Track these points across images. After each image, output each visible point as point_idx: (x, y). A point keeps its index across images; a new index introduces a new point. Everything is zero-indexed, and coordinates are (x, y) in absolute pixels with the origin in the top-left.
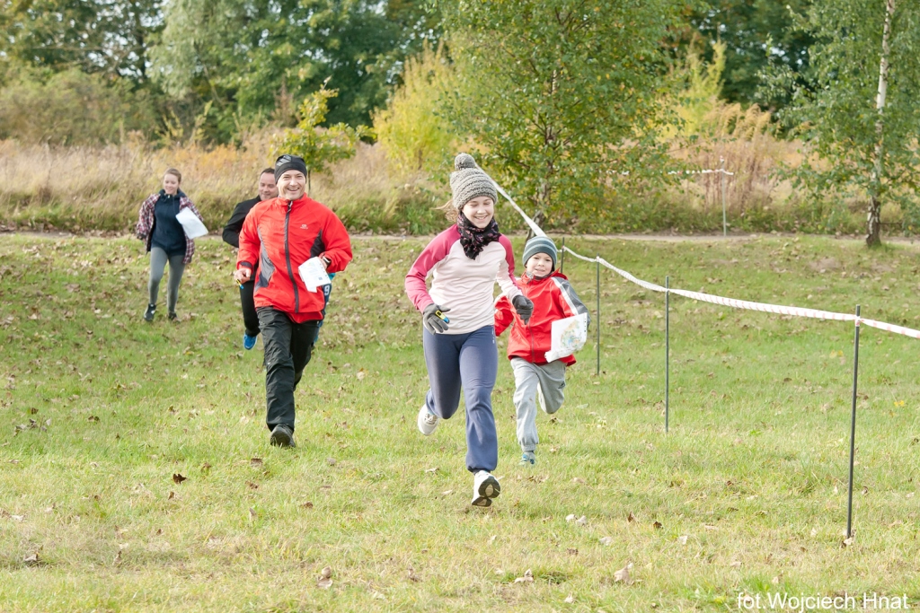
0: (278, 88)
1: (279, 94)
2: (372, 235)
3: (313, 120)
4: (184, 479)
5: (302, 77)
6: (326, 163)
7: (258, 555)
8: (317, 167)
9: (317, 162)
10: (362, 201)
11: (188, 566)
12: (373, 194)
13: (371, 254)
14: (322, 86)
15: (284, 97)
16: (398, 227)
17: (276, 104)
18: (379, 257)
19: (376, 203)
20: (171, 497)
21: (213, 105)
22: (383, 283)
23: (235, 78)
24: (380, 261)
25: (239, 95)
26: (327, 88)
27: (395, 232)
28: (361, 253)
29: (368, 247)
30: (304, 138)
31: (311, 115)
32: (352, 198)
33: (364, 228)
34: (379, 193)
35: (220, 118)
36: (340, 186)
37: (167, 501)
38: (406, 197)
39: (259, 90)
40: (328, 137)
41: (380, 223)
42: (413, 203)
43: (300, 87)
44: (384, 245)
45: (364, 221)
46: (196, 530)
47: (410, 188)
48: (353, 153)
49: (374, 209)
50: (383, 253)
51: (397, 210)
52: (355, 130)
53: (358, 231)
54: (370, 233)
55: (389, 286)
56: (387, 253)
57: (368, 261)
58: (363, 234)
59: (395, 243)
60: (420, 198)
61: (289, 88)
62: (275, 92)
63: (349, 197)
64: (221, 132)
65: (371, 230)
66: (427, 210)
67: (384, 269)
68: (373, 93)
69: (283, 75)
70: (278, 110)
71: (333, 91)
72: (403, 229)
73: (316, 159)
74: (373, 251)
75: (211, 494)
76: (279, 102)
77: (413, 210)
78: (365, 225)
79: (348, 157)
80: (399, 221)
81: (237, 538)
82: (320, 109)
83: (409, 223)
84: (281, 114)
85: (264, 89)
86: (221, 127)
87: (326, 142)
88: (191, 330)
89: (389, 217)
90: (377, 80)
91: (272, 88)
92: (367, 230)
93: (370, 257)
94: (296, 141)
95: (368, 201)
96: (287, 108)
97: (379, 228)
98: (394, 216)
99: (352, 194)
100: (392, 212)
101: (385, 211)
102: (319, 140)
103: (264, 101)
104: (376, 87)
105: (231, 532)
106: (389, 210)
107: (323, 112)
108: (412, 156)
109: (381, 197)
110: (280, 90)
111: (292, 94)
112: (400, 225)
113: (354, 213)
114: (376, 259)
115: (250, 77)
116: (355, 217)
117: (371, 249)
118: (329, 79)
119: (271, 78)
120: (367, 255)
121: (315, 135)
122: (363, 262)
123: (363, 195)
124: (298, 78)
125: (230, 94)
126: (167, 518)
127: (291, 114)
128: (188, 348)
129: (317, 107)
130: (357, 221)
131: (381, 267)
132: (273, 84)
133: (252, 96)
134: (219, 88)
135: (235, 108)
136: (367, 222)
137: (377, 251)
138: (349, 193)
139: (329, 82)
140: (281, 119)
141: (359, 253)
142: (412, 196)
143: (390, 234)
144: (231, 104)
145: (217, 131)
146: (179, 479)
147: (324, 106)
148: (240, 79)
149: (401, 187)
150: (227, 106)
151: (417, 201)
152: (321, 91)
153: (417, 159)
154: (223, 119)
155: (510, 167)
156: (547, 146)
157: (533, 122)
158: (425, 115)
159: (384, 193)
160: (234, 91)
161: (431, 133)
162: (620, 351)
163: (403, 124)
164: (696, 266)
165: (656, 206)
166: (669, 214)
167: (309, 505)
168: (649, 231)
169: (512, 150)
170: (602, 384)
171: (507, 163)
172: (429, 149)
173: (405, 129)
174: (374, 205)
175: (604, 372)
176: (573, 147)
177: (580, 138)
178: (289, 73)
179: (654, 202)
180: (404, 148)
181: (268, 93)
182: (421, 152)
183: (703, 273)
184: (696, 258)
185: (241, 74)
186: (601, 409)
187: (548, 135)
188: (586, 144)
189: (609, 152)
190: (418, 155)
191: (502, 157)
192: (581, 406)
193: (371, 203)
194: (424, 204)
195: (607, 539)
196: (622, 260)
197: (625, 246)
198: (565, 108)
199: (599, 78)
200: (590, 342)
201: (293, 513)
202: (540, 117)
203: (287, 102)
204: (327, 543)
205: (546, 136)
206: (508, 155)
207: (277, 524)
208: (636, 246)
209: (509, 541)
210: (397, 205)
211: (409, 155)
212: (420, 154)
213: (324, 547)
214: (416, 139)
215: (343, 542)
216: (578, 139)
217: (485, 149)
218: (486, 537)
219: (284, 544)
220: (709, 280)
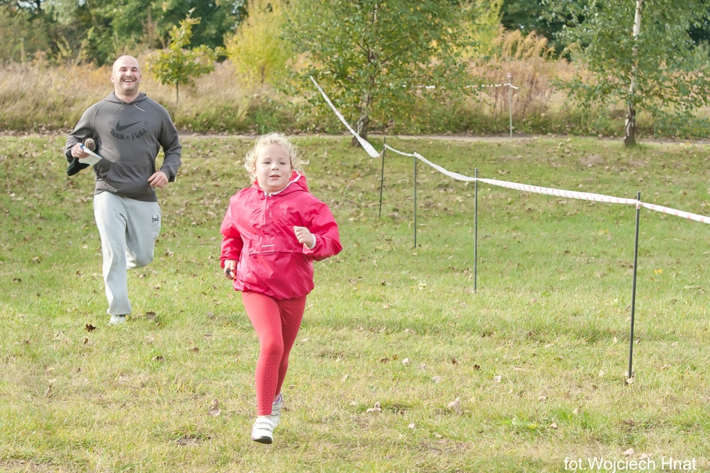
0: (145, 17)
1: (146, 22)
2: (228, 135)
3: (181, 43)
4: (94, 328)
5: (164, 9)
6: (191, 77)
7: (159, 390)
8: (183, 80)
9: (183, 76)
10: (220, 107)
11: (105, 397)
12: (228, 102)
13: (229, 150)
14: (187, 15)
15: (150, 25)
16: (248, 128)
17: (144, 31)
18: (235, 153)
19: (231, 109)
20: (86, 342)
21: (94, 31)
22: (238, 173)
23: (111, 10)
24: (236, 155)
25: (114, 22)
26: (191, 17)
27: (246, 133)
28: (221, 149)
29: (226, 144)
30: (174, 57)
31: (179, 38)
32: (212, 105)
33: (222, 129)
34: (233, 101)
35: (99, 41)
36: (202, 95)
37: (82, 345)
38: (255, 104)
39: (130, 19)
40: (192, 56)
41: (234, 125)
42: (261, 109)
43: (163, 17)
44: (239, 143)
45: (221, 124)
46: (109, 369)
47: (258, 97)
48: (213, 69)
49: (229, 114)
50: (238, 149)
51: (248, 114)
52: (214, 51)
53: (217, 132)
54: (226, 133)
55: (243, 176)
56: (241, 149)
57: (226, 156)
58: (220, 134)
59: (247, 141)
60: (266, 106)
61: (154, 18)
62: (142, 21)
63: (209, 104)
64: (99, 53)
65: (227, 131)
66: (271, 115)
67: (239, 162)
68: (221, 21)
69: (149, 8)
70: (145, 35)
71: (196, 19)
72: (253, 130)
73: (183, 74)
74: (230, 147)
75: (117, 340)
76: (146, 29)
77: (260, 115)
78: (222, 127)
79: (208, 72)
80: (249, 124)
81: (142, 376)
82: (186, 34)
83: (257, 125)
84: (148, 38)
85: (134, 18)
86: (100, 48)
87: (191, 61)
88: (87, 210)
89: (241, 120)
90: (224, 11)
91: (140, 18)
92: (224, 131)
93: (228, 152)
94: (167, 60)
95: (225, 108)
96: (153, 34)
97: (234, 130)
98: (246, 120)
99: (212, 102)
100: (244, 117)
101: (238, 115)
102: (185, 59)
103: (134, 27)
104: (224, 17)
105: (136, 370)
106: (241, 114)
107: (188, 36)
108: (257, 72)
109: (235, 104)
110: (147, 19)
111: (157, 22)
112: (250, 127)
113: (213, 117)
114: (233, 154)
115: (123, 9)
116: (214, 120)
117: (228, 146)
118: (193, 9)
119: (140, 9)
120: (225, 151)
121: (182, 55)
122: (222, 156)
123: (220, 103)
124: (160, 9)
125: (107, 22)
126: (84, 359)
127: (156, 38)
128: (85, 224)
129: (183, 33)
130: (216, 123)
131: (237, 160)
132: (142, 14)
133: (125, 23)
134: (98, 17)
135: (111, 33)
136: (224, 125)
137: (234, 148)
138: (209, 101)
139: (193, 12)
140: (147, 42)
141: (219, 149)
142: (260, 104)
143: (242, 134)
144: (108, 29)
145: (97, 52)
146: (90, 328)
147: (189, 32)
148: (115, 10)
149: (251, 96)
150: (104, 31)
151: (263, 108)
152: (187, 20)
153: (260, 74)
154: (101, 42)
155: (340, 81)
156: (369, 64)
157: (359, 44)
158: (268, 39)
159: (237, 101)
160: (110, 19)
161: (272, 54)
162: (430, 229)
163: (250, 46)
164: (489, 161)
165: (455, 113)
166: (466, 119)
167: (196, 350)
168: (449, 132)
169: (342, 67)
170: (419, 255)
171: (337, 77)
172: (270, 67)
173: (251, 51)
174: (229, 111)
175: (420, 245)
176: (391, 65)
177: (397, 58)
178: (154, 5)
179: (454, 109)
180: (250, 66)
181: (137, 21)
182: (263, 69)
183: (495, 166)
184: (489, 154)
185: (116, 6)
186: (421, 275)
187: (371, 55)
188: (400, 63)
189: (420, 69)
190: (261, 71)
191: (333, 73)
192: (404, 272)
193: (227, 109)
194: (269, 111)
195: (437, 378)
196: (430, 156)
197: (432, 144)
198: (384, 35)
199: (412, 9)
200: (406, 221)
201: (184, 356)
202: (364, 41)
203: (152, 29)
204: (213, 380)
205: (369, 56)
206: (338, 71)
207: (172, 364)
208: (440, 144)
209: (358, 379)
210: (248, 111)
211: (254, 71)
212: (262, 70)
213: (211, 383)
214: (260, 58)
215: (226, 379)
216: (394, 59)
217: (320, 66)
218: (340, 376)
219: (180, 381)
220: (500, 172)
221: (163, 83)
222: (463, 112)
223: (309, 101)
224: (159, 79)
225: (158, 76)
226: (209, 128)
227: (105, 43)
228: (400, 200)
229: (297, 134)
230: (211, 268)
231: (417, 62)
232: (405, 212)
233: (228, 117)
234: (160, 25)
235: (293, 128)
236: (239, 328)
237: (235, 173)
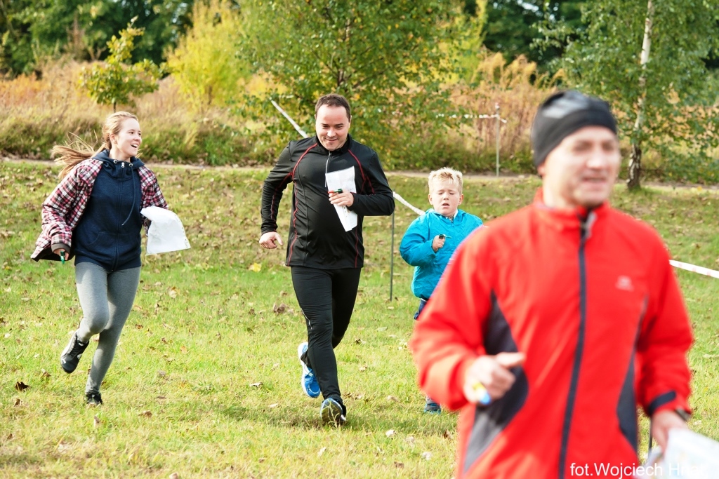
0: (71, 23)
1: (72, 29)
2: (173, 164)
3: (121, 56)
4: (26, 387)
5: (94, 15)
6: (131, 96)
7: (108, 461)
8: (122, 100)
9: (122, 95)
10: (165, 132)
11: (43, 469)
12: (174, 126)
13: (175, 182)
14: (129, 25)
15: (76, 32)
16: (196, 157)
17: (69, 38)
18: (182, 185)
19: (178, 135)
20: (17, 404)
21: (9, 37)
22: (186, 209)
23: (32, 13)
24: (183, 188)
25: (33, 28)
26: (133, 27)
27: (194, 162)
28: (165, 181)
29: (172, 175)
30: (112, 72)
31: (119, 51)
32: (155, 130)
33: (165, 157)
34: (180, 125)
35: (14, 48)
36: (144, 117)
37: (13, 407)
38: (205, 130)
39: (53, 25)
40: (133, 72)
41: (180, 153)
42: (211, 136)
43: (91, 24)
44: (187, 174)
45: (165, 151)
46: (46, 435)
47: (208, 122)
48: (156, 87)
49: (175, 140)
50: (186, 181)
51: (196, 142)
52: (159, 67)
53: (160, 160)
54: (170, 162)
55: (192, 212)
56: (189, 182)
57: (171, 188)
58: (164, 162)
59: (196, 172)
60: (218, 132)
61: (82, 23)
62: (67, 29)
63: (152, 128)
64: (14, 62)
65: (172, 160)
66: (224, 142)
67: (187, 195)
68: (160, 32)
69: (76, 12)
70: (70, 44)
71: (139, 30)
72: (201, 160)
73: (122, 92)
74: (176, 179)
75: (54, 401)
76: (72, 37)
77: (211, 143)
78: (166, 154)
79: (152, 91)
80: (197, 152)
81: (86, 444)
82: (127, 46)
83: (207, 154)
84: (73, 47)
85: (58, 24)
86: (15, 57)
87: (131, 77)
88: (7, 246)
89: (189, 148)
90: (164, 20)
91: (65, 24)
92: (168, 159)
93: (174, 184)
94: (104, 75)
95: (170, 133)
96: (79, 42)
97: (179, 158)
98: (194, 147)
99: (155, 125)
100: (192, 144)
101: (185, 142)
102: (125, 74)
103: (55, 35)
104: (162, 26)
105: (79, 438)
106: (189, 141)
107: (129, 48)
108: (203, 92)
109: (180, 130)
110: (72, 25)
111: (84, 30)
112: (198, 156)
113: (157, 143)
114: (179, 186)
115: (45, 13)
116: (157, 146)
117: (174, 177)
118: (135, 18)
119: (65, 14)
120: (171, 182)
121: (121, 70)
122: (167, 189)
123: (165, 127)
124: (88, 14)
125: (24, 28)
126: (16, 424)
127: (83, 48)
128: (6, 263)
129: (124, 44)
130: (159, 150)
131: (184, 193)
132: (66, 20)
133: (46, 30)
134: (15, 21)
135: (29, 40)
136: (169, 152)
137: (181, 180)
138: (152, 124)
139: (136, 22)
140: (72, 52)
141: (164, 180)
142: (210, 129)
143: (189, 164)
144: (25, 35)
145: (11, 61)
146: (22, 386)
147: (130, 43)
148: (35, 14)
149: (200, 121)
150: (21, 37)
151: (214, 134)
152: (128, 29)
153: (207, 95)
154: (17, 50)
155: (304, 106)
156: (339, 88)
157: (327, 65)
158: (216, 55)
159: (185, 126)
160: (29, 25)
161: (221, 72)
162: (406, 279)
163: (195, 63)
164: (472, 203)
165: (433, 147)
166: (446, 155)
167: (149, 414)
168: (426, 169)
169: (307, 91)
170: (395, 309)
171: (302, 103)
172: (219, 86)
173: (197, 68)
174: (175, 137)
175: (396, 298)
176: (363, 91)
177: (371, 82)
178: (81, 9)
179: (432, 143)
180: (195, 85)
181: (61, 27)
182: (211, 89)
183: (479, 209)
184: (472, 196)
185: (37, 10)
186: (400, 332)
187: (340, 78)
188: (374, 88)
189: (397, 96)
190: (208, 91)
191: (297, 97)
192: (381, 329)
193: (172, 134)
194: (222, 137)
195: (428, 454)
196: (405, 195)
197: (407, 182)
198: (357, 54)
199: (389, 27)
200: (378, 269)
201: (135, 421)
202: (334, 62)
203: (79, 36)
204: (170, 450)
205: (338, 79)
206: (303, 94)
207: (120, 431)
208: (416, 182)
209: (337, 453)
210: (197, 137)
211: (200, 91)
212: (210, 91)
213: (167, 454)
214: (207, 77)
215: (185, 450)
216: (368, 83)
217: (282, 89)
218: (316, 449)
219: (132, 451)
220: (485, 216)
221: (98, 102)
222: (442, 147)
223: (269, 128)
224: (93, 97)
225: (92, 94)
226: (151, 156)
227: (22, 51)
228: (372, 245)
229: (252, 165)
230: (159, 318)
231: (394, 88)
232: (376, 259)
233: (173, 143)
234: (88, 33)
235: (248, 159)
236: (197, 390)
237: (182, 209)
